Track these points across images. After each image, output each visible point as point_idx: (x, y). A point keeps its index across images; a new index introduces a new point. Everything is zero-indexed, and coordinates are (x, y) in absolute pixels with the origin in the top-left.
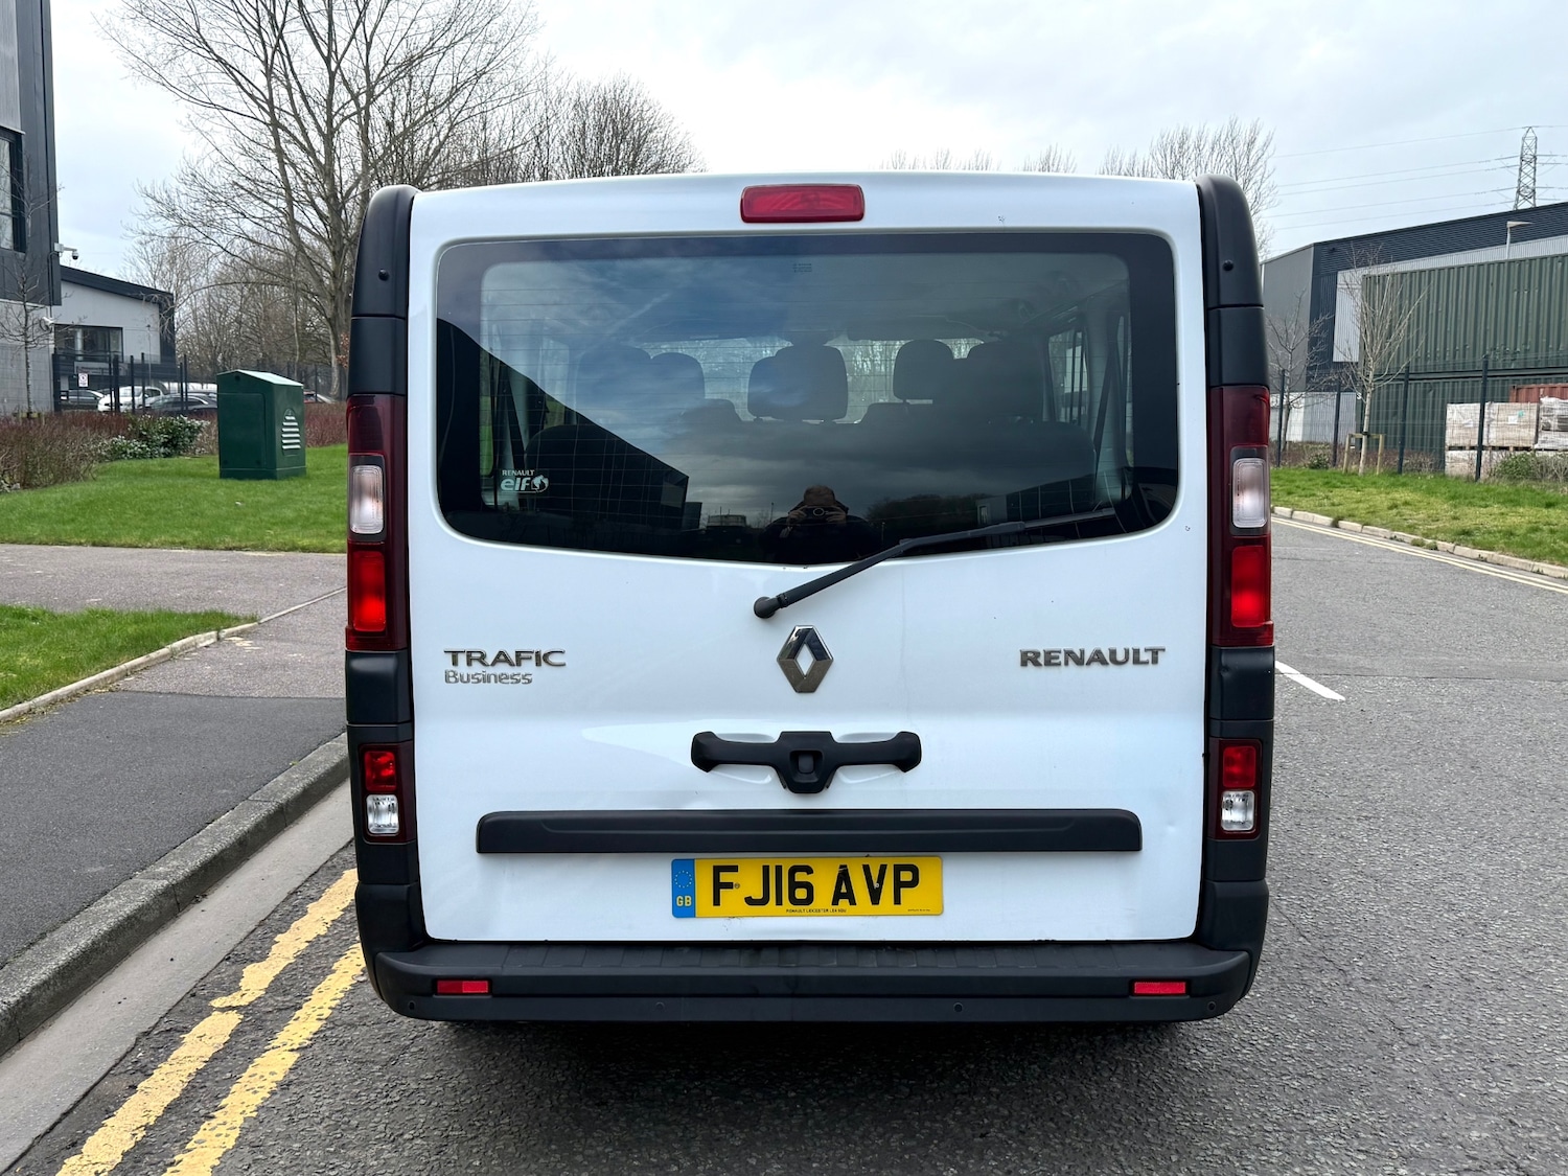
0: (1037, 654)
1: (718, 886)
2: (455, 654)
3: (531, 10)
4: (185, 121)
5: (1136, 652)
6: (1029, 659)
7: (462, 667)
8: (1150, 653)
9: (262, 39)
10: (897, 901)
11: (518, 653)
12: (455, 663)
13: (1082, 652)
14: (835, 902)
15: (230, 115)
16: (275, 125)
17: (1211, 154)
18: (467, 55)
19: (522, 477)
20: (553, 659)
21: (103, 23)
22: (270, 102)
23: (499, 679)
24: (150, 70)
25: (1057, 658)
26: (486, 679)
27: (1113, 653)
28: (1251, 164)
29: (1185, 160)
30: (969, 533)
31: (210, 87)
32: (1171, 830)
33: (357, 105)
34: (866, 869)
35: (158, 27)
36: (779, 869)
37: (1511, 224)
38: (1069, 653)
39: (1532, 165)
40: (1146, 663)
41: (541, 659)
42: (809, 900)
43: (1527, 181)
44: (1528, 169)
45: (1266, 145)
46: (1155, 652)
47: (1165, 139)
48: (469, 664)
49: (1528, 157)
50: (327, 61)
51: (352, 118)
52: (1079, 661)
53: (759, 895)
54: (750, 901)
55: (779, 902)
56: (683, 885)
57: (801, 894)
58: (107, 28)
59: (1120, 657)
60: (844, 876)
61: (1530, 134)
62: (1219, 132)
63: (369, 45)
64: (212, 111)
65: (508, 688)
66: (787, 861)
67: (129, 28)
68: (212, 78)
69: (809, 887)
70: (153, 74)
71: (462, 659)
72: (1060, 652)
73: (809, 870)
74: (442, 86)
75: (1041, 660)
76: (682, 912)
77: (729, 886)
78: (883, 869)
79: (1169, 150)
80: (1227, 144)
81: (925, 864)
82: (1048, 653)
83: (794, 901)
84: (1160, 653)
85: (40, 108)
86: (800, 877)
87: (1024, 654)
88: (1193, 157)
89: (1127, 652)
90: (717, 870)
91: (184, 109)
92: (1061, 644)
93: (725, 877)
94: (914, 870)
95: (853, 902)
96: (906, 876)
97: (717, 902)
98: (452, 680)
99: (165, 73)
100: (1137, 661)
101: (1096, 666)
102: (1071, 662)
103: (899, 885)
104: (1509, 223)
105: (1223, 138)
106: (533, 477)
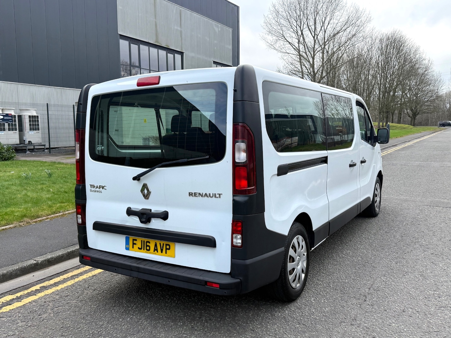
0: (192, 194)
1: (134, 244)
2: (91, 185)
3: (369, 16)
4: (280, 57)
5: (215, 194)
6: (190, 194)
8: (219, 195)
9: (297, 34)
10: (166, 253)
11: (100, 186)
13: (203, 193)
14: (154, 251)
15: (290, 55)
16: (300, 55)
18: (351, 30)
20: (105, 188)
21: (261, 36)
22: (299, 50)
23: (98, 191)
24: (272, 46)
25: (197, 195)
26: (95, 192)
27: (210, 194)
30: (174, 162)
31: (286, 48)
32: (223, 243)
33: (321, 47)
34: (160, 244)
35: (273, 35)
36: (144, 241)
38: (199, 194)
40: (218, 197)
41: (103, 188)
42: (149, 250)
46: (220, 195)
50: (314, 37)
51: (320, 51)
52: (202, 196)
53: (140, 247)
54: (139, 248)
55: (144, 250)
56: (127, 243)
57: (148, 248)
58: (262, 37)
59: (211, 195)
60: (156, 245)
63: (325, 32)
64: (286, 54)
66: (146, 240)
67: (267, 36)
68: (287, 46)
69: (149, 246)
70: (272, 47)
72: (197, 193)
73: (150, 243)
74: (343, 39)
75: (193, 195)
76: (127, 249)
77: (135, 244)
81: (171, 244)
82: (195, 193)
83: (147, 250)
84: (221, 195)
85: (236, 60)
86: (148, 244)
87: (189, 193)
89: (213, 194)
90: (133, 240)
91: (280, 54)
92: (198, 191)
93: (135, 242)
94: (169, 245)
95: (157, 252)
96: (168, 247)
97: (133, 248)
99: (275, 46)
100: (215, 197)
101: (206, 197)
102: (200, 196)
103: (166, 249)
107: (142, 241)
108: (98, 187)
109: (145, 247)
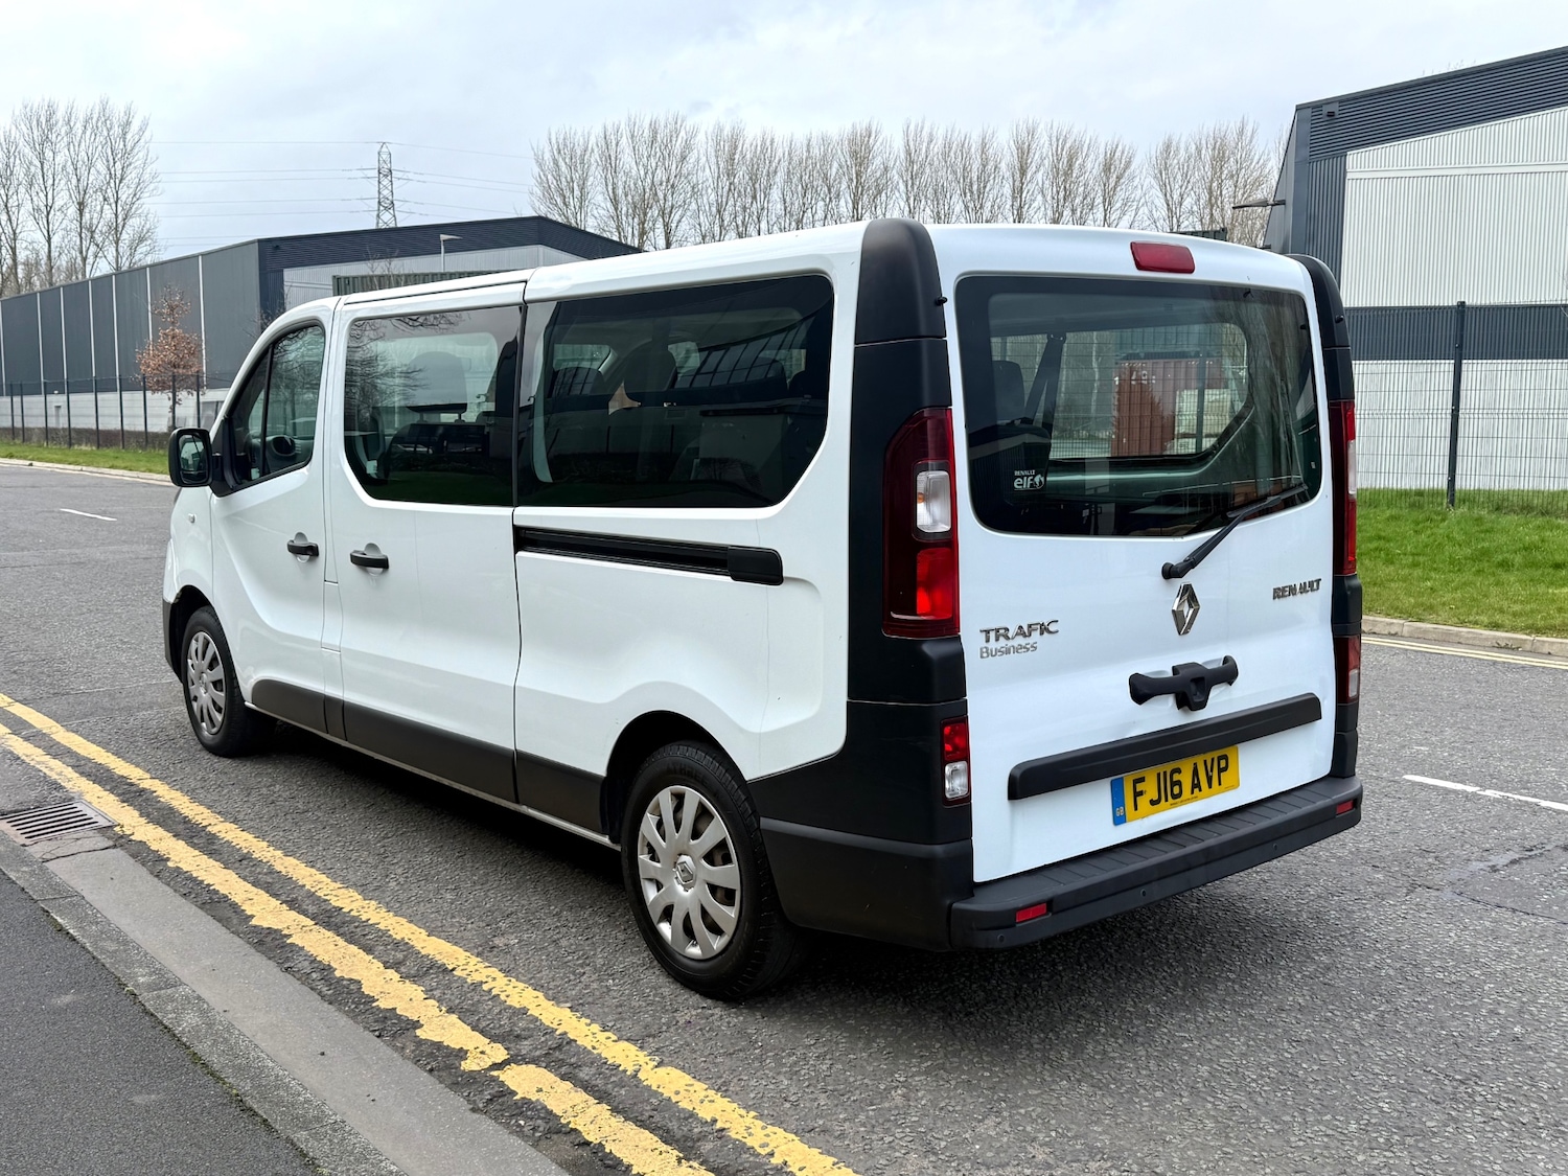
6: (1279, 593)
7: (993, 645)
11: (1030, 626)
12: (988, 641)
17: (84, 132)
19: (1028, 476)
23: (1016, 650)
26: (1008, 652)
28: (129, 149)
29: (54, 136)
36: (1165, 773)
37: (443, 237)
39: (389, 178)
41: (1044, 629)
43: (386, 192)
44: (385, 182)
45: (142, 130)
47: (28, 109)
48: (997, 640)
49: (385, 171)
53: (1156, 798)
54: (1153, 803)
60: (1195, 773)
61: (384, 149)
62: (89, 110)
65: (1023, 656)
71: (992, 635)
77: (1141, 793)
78: (1213, 760)
79: (35, 123)
80: (100, 124)
86: (1176, 777)
88: (63, 133)
93: (1139, 787)
95: (1200, 790)
98: (985, 655)
104: (442, 236)
105: (95, 117)
106: (1034, 476)
107: (1159, 775)
108: (1026, 629)
109: (1171, 792)
